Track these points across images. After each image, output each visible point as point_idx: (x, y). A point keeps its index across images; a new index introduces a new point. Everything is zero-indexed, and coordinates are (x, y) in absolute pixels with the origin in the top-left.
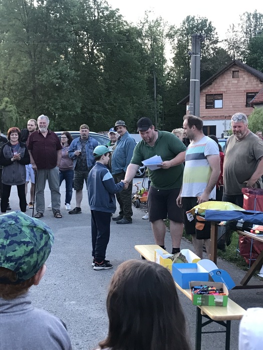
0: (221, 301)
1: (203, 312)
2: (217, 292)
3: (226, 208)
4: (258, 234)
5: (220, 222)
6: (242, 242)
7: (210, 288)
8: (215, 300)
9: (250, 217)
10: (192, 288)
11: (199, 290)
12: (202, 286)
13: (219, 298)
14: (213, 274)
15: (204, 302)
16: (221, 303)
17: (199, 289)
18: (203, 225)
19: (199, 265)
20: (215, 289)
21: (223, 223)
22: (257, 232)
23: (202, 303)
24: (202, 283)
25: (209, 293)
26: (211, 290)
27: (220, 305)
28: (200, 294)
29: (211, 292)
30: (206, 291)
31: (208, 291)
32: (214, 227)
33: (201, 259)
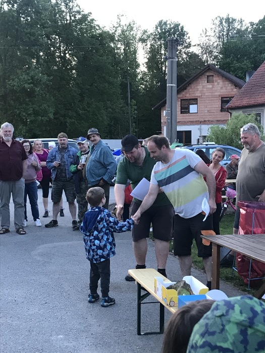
6: (239, 260)
32: (216, 247)
33: (210, 289)
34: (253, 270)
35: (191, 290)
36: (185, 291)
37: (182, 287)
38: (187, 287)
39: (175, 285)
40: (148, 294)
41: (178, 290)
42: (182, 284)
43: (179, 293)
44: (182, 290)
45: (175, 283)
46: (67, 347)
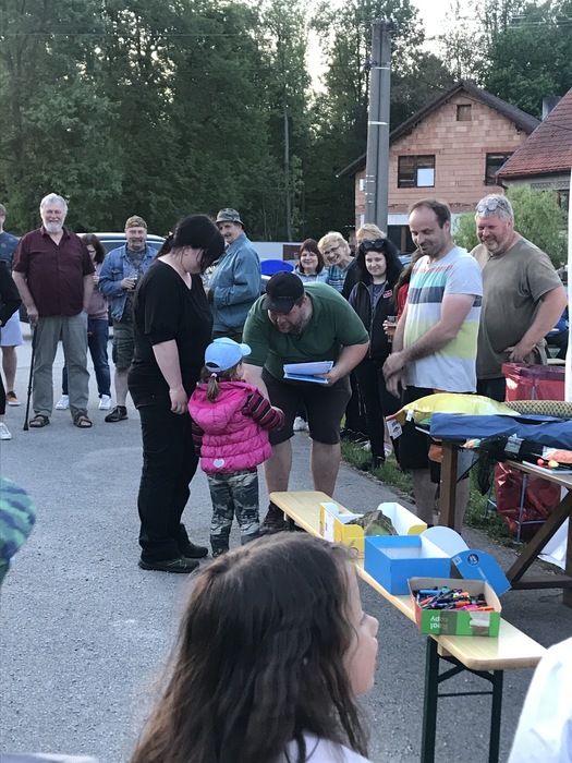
0: (486, 624)
1: (444, 650)
2: (474, 602)
3: (476, 411)
4: (556, 469)
5: (465, 442)
6: (501, 483)
7: (456, 595)
8: (471, 623)
9: (532, 430)
10: (415, 593)
11: (431, 599)
12: (436, 589)
13: (479, 619)
14: (460, 561)
15: (446, 627)
16: (484, 629)
17: (431, 595)
19: (425, 541)
20: (466, 594)
21: (472, 443)
22: (554, 464)
23: (441, 630)
24: (437, 581)
25: (455, 606)
26: (460, 599)
27: (482, 633)
28: (437, 608)
29: (460, 602)
30: (448, 601)
31: (453, 600)
34: (528, 504)
35: (393, 529)
36: (380, 529)
37: (374, 522)
38: (384, 523)
41: (366, 528)
42: (375, 518)
44: (374, 528)
45: (362, 516)
46: (143, 640)
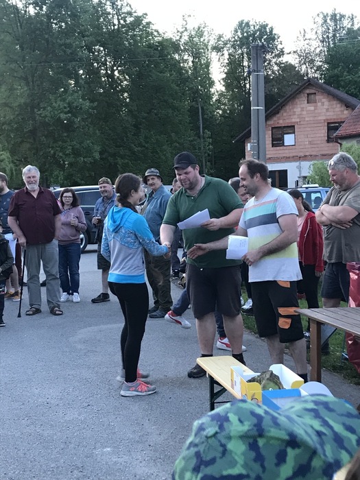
6: (350, 342)
18: (289, 321)
32: (315, 326)
33: (306, 381)
35: (280, 383)
36: (272, 384)
37: (268, 379)
38: (275, 379)
39: (258, 376)
40: (224, 390)
41: (263, 383)
42: (268, 376)
43: (264, 388)
44: (268, 384)
45: (259, 374)
46: (116, 463)
